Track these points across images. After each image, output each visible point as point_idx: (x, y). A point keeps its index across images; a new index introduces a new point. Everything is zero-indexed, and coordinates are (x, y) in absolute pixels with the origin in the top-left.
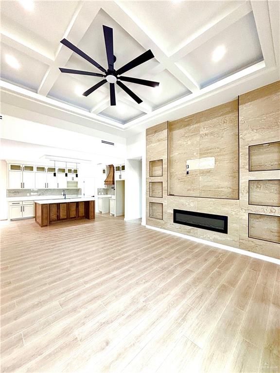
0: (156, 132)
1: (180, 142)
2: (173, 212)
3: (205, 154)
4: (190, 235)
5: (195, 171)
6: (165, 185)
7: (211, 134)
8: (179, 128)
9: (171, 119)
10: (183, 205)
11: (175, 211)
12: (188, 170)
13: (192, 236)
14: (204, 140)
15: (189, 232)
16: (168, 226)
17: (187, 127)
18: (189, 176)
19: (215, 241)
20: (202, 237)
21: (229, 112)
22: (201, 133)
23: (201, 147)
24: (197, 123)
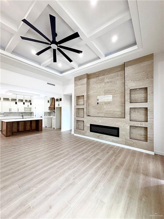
0: (80, 79)
1: (94, 86)
2: (90, 126)
3: (107, 93)
4: (99, 139)
5: (102, 102)
6: (85, 110)
7: (111, 82)
8: (94, 78)
9: (89, 73)
10: (95, 121)
11: (91, 125)
12: (98, 102)
13: (100, 139)
14: (107, 85)
15: (99, 137)
16: (87, 134)
17: (98, 78)
18: (98, 105)
19: (113, 141)
20: (105, 139)
21: (120, 71)
22: (105, 81)
23: (105, 89)
24: (103, 75)
